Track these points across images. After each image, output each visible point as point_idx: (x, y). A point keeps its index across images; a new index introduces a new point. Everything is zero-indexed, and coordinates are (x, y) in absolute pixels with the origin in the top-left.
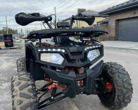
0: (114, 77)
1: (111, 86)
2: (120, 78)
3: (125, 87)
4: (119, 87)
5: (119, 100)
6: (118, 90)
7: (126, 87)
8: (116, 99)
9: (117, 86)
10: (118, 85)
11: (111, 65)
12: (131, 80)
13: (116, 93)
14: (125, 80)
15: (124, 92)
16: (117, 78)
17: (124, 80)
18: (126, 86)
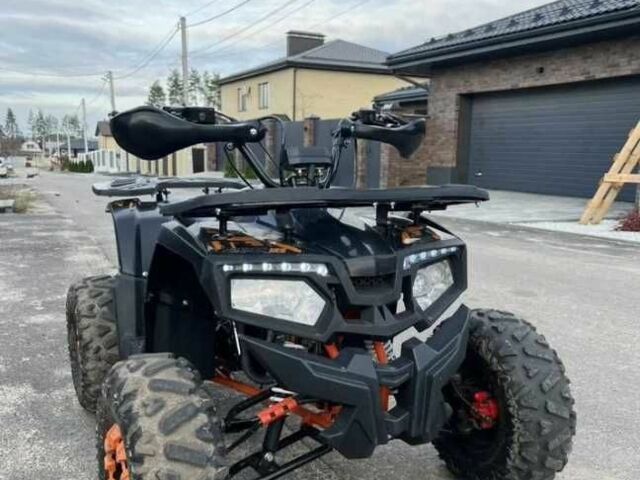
0: (505, 372)
1: (491, 404)
2: (529, 377)
3: (551, 410)
4: (526, 411)
5: (524, 460)
6: (522, 421)
7: (555, 411)
8: (512, 457)
9: (521, 407)
10: (523, 403)
11: (494, 324)
12: (568, 381)
13: (513, 433)
14: (548, 383)
15: (546, 431)
16: (517, 376)
17: (544, 384)
18: (552, 407)
